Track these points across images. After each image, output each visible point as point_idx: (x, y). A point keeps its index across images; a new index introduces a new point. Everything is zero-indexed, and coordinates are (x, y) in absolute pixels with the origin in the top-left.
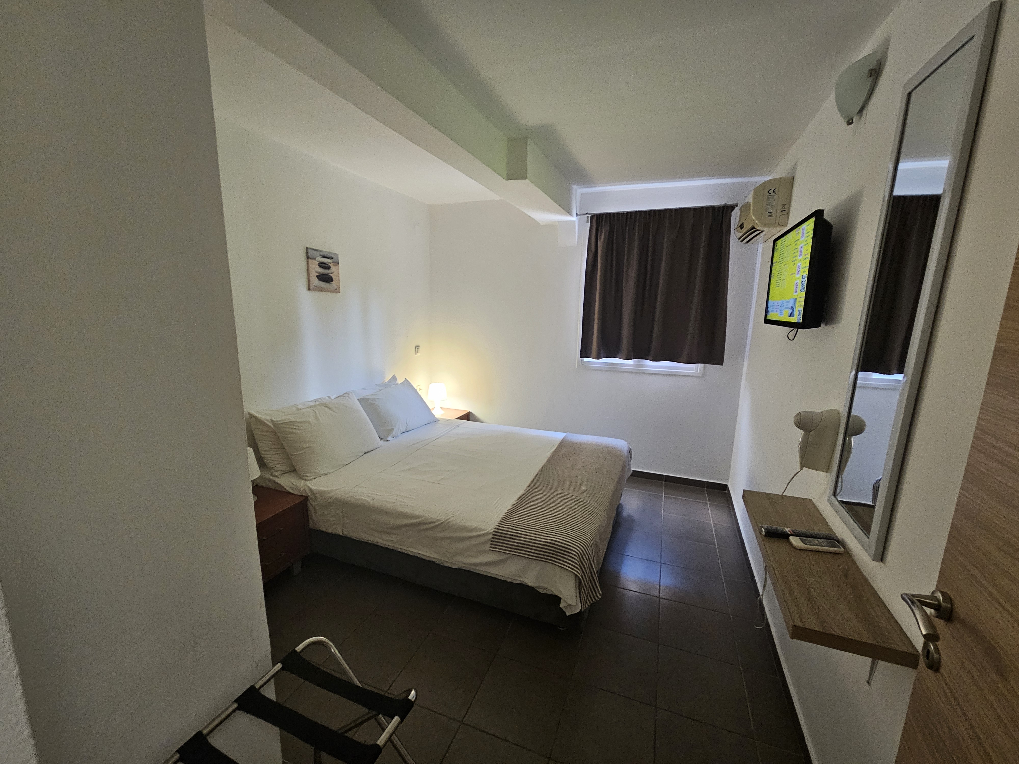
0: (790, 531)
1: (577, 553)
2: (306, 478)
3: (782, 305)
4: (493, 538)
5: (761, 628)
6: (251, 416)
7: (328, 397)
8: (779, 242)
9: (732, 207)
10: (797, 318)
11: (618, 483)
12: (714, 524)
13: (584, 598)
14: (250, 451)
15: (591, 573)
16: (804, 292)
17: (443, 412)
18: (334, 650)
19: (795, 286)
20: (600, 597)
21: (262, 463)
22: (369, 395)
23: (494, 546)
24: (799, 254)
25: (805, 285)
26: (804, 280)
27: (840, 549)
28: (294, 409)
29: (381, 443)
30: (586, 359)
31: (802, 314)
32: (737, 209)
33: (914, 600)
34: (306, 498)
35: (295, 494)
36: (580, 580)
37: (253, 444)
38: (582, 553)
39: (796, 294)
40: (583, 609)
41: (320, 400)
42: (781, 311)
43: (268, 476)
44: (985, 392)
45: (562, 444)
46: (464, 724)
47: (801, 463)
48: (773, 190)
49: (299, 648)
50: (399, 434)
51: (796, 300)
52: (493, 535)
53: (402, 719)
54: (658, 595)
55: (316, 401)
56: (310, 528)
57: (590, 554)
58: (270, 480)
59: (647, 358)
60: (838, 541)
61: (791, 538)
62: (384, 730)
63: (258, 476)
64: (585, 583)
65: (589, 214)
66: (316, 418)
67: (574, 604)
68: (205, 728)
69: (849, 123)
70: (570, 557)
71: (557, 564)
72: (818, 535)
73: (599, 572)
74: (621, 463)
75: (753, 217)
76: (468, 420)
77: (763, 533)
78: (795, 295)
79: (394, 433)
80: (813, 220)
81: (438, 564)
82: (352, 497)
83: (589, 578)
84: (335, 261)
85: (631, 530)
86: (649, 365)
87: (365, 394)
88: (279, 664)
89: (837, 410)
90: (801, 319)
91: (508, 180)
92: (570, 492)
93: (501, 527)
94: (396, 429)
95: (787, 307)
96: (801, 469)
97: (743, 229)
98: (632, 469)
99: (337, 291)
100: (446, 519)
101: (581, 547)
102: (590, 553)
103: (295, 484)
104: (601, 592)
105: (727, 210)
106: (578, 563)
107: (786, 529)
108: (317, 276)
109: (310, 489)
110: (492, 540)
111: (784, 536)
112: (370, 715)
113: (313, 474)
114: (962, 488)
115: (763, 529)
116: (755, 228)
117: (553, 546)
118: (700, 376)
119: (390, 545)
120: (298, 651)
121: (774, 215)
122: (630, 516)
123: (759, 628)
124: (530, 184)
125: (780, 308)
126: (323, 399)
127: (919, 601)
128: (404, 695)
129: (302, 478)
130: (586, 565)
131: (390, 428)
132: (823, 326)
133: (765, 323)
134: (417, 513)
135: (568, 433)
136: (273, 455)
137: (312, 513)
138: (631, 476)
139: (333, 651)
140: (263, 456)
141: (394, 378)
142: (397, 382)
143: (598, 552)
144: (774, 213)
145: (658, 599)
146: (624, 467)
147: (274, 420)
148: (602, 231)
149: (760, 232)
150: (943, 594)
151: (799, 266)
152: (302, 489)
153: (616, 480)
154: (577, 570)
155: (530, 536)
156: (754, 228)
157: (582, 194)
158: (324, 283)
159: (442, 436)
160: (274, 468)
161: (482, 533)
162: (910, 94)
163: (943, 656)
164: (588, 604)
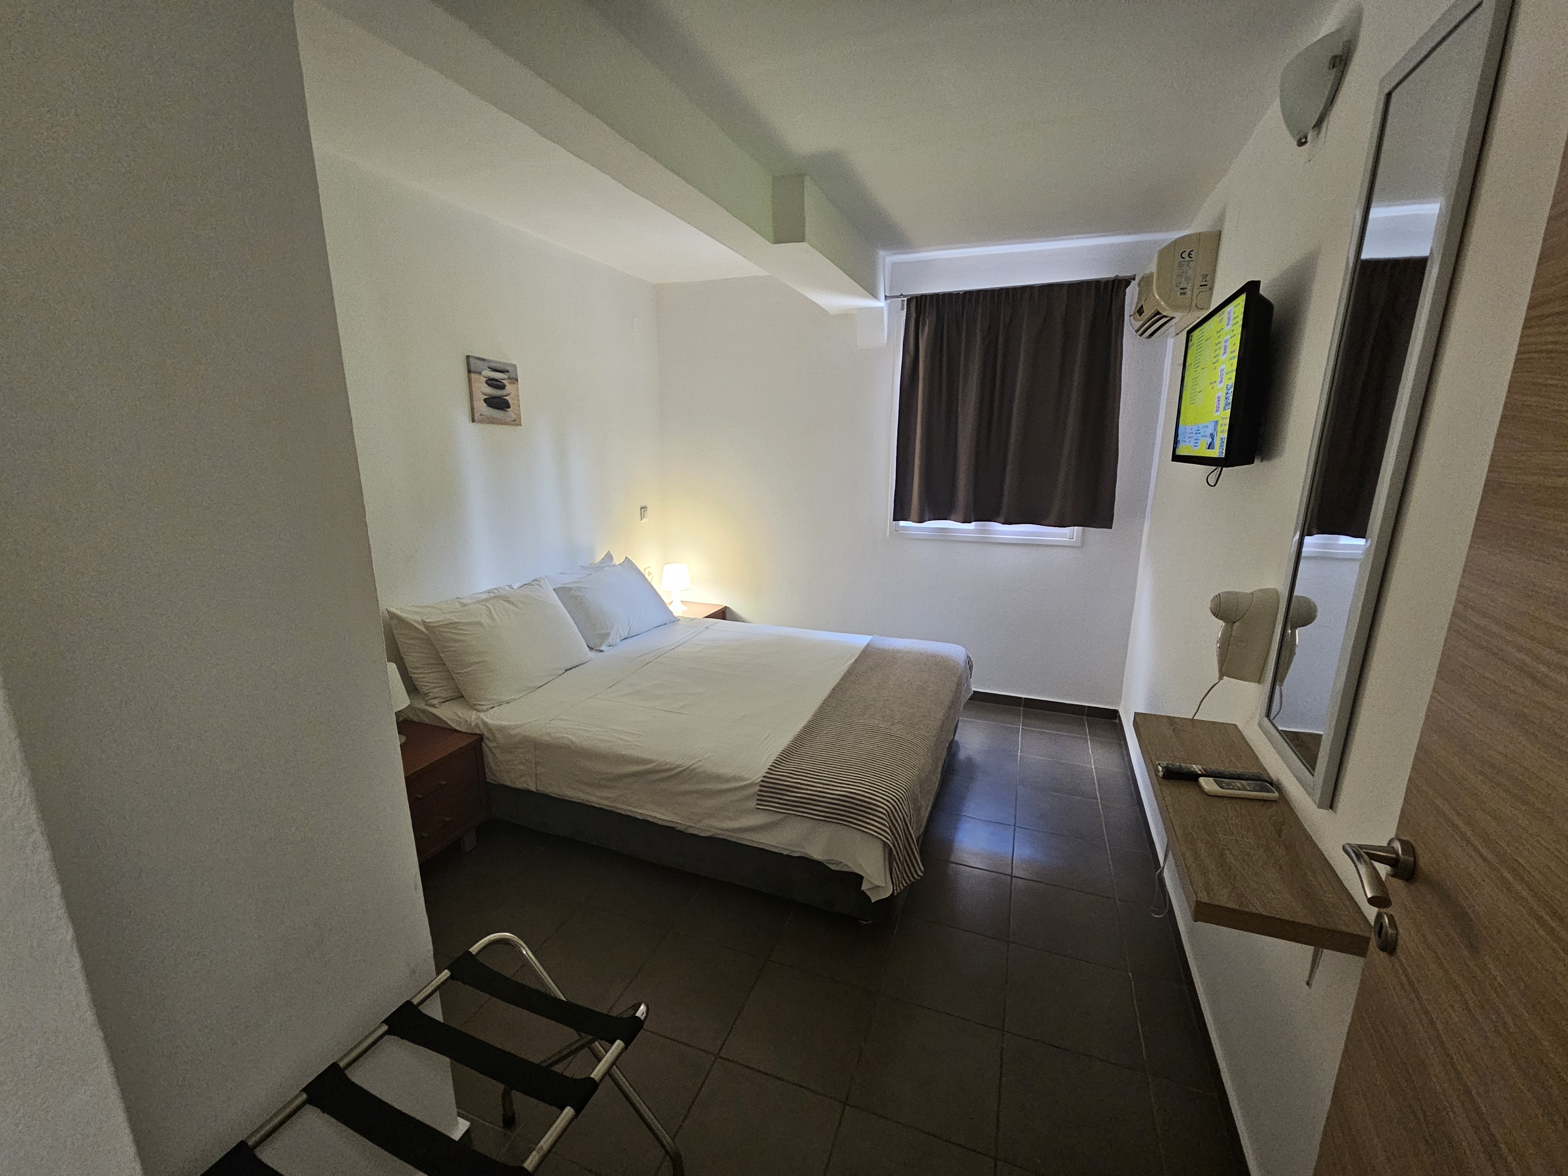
0: (1200, 770)
1: (886, 810)
2: (478, 707)
3: (1198, 432)
4: (761, 791)
5: (1161, 918)
6: (393, 616)
7: (508, 586)
8: (1196, 334)
9: (1127, 282)
10: (1217, 452)
11: (950, 708)
12: (1095, 768)
13: (897, 875)
14: (392, 667)
15: (907, 839)
16: (1230, 411)
17: (684, 608)
18: (526, 951)
19: (1216, 401)
20: (921, 874)
21: (412, 688)
22: (570, 583)
23: (762, 803)
24: (1223, 351)
25: (1231, 398)
26: (1230, 392)
27: (1271, 794)
28: (457, 605)
29: (592, 654)
30: (902, 523)
31: (1225, 444)
32: (1134, 285)
33: (1361, 854)
34: (480, 738)
35: (463, 732)
36: (891, 849)
37: (396, 656)
38: (893, 809)
39: (1218, 413)
40: (895, 891)
41: (496, 591)
42: (1196, 441)
43: (422, 706)
44: (1471, 547)
45: (867, 653)
46: (721, 1058)
47: (1220, 671)
48: (1187, 253)
49: (475, 949)
50: (618, 641)
51: (1217, 422)
52: (761, 786)
53: (627, 1044)
54: (1009, 872)
55: (489, 592)
56: (487, 782)
57: (905, 812)
58: (424, 711)
59: (996, 520)
60: (1272, 784)
61: (1201, 780)
62: (599, 1061)
63: (407, 705)
64: (898, 855)
65: (905, 296)
66: (491, 618)
67: (882, 884)
68: (342, 1059)
69: (1301, 144)
70: (876, 816)
71: (856, 827)
72: (1243, 775)
73: (921, 840)
74: (956, 680)
75: (1157, 297)
76: (724, 618)
77: (1161, 774)
78: (1216, 416)
79: (610, 640)
80: (1243, 297)
81: (680, 831)
82: (549, 734)
83: (904, 846)
84: (511, 376)
85: (971, 779)
86: (999, 530)
87: (566, 580)
88: (446, 971)
89: (1276, 590)
90: (1224, 451)
91: (775, 244)
92: (876, 722)
93: (772, 774)
94: (612, 636)
95: (1204, 434)
96: (1221, 678)
97: (1142, 316)
98: (974, 689)
99: (516, 422)
100: (690, 764)
101: (892, 802)
102: (906, 810)
103: (461, 715)
104: (922, 868)
105: (1118, 285)
106: (888, 825)
107: (1194, 766)
108: (485, 400)
109: (485, 724)
110: (759, 793)
111: (1192, 778)
112: (580, 1043)
113: (492, 702)
114: (1434, 690)
115: (1160, 768)
116: (1160, 314)
117: (850, 800)
118: (1077, 545)
119: (605, 804)
120: (474, 953)
121: (1189, 293)
122: (969, 760)
123: (1158, 916)
124: (811, 249)
125: (1195, 436)
126: (500, 589)
127: (1368, 854)
128: (631, 1012)
129: (473, 707)
130: (900, 828)
131: (603, 632)
132: (1257, 462)
133: (1173, 460)
134: (647, 756)
135: (875, 635)
136: (427, 674)
137: (489, 759)
138: (970, 699)
139: (524, 953)
140: (412, 675)
141: (609, 556)
142: (613, 563)
143: (918, 809)
144: (1189, 288)
145: (1009, 878)
146: (959, 685)
147: (427, 620)
148: (924, 320)
149: (1168, 319)
150: (1402, 842)
151: (1222, 370)
152: (473, 724)
153: (947, 703)
154: (887, 836)
155: (814, 786)
156: (1158, 313)
157: (894, 265)
158: (496, 411)
159: (683, 643)
160: (430, 694)
161: (742, 784)
162: (1389, 95)
163: (1400, 931)
164: (903, 885)
